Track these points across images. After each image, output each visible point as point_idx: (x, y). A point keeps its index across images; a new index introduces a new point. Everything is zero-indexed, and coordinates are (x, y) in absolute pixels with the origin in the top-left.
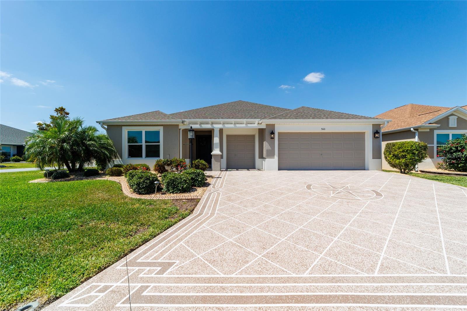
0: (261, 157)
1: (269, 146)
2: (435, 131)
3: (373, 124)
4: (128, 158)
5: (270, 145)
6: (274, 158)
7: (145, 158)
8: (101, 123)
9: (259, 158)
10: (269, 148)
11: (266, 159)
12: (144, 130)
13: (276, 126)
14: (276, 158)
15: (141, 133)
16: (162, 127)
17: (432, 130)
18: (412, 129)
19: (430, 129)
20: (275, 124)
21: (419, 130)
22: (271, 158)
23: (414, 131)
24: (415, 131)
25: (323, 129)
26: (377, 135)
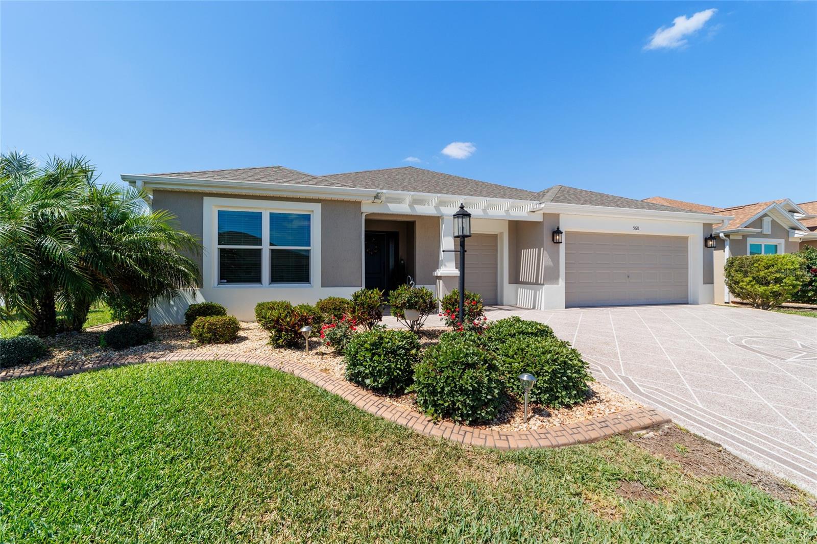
0: (515, 279)
1: (550, 260)
2: (748, 238)
3: (704, 224)
4: (218, 284)
5: (550, 257)
6: (558, 284)
7: (270, 284)
8: (139, 183)
9: (509, 283)
10: (550, 263)
11: (543, 285)
12: (266, 209)
13: (561, 216)
14: (562, 283)
15: (258, 217)
16: (320, 205)
17: (745, 237)
18: (722, 235)
19: (743, 236)
20: (559, 214)
21: (731, 237)
22: (553, 284)
23: (724, 237)
24: (727, 238)
25: (636, 228)
26: (711, 243)
